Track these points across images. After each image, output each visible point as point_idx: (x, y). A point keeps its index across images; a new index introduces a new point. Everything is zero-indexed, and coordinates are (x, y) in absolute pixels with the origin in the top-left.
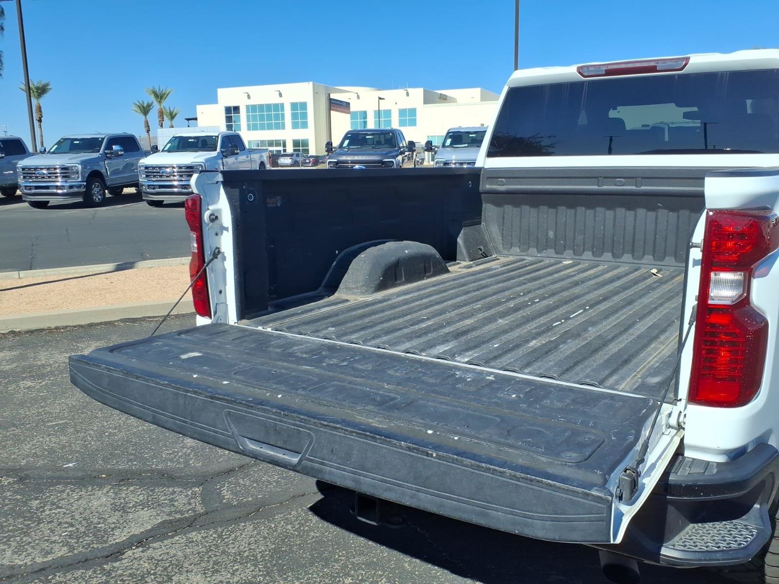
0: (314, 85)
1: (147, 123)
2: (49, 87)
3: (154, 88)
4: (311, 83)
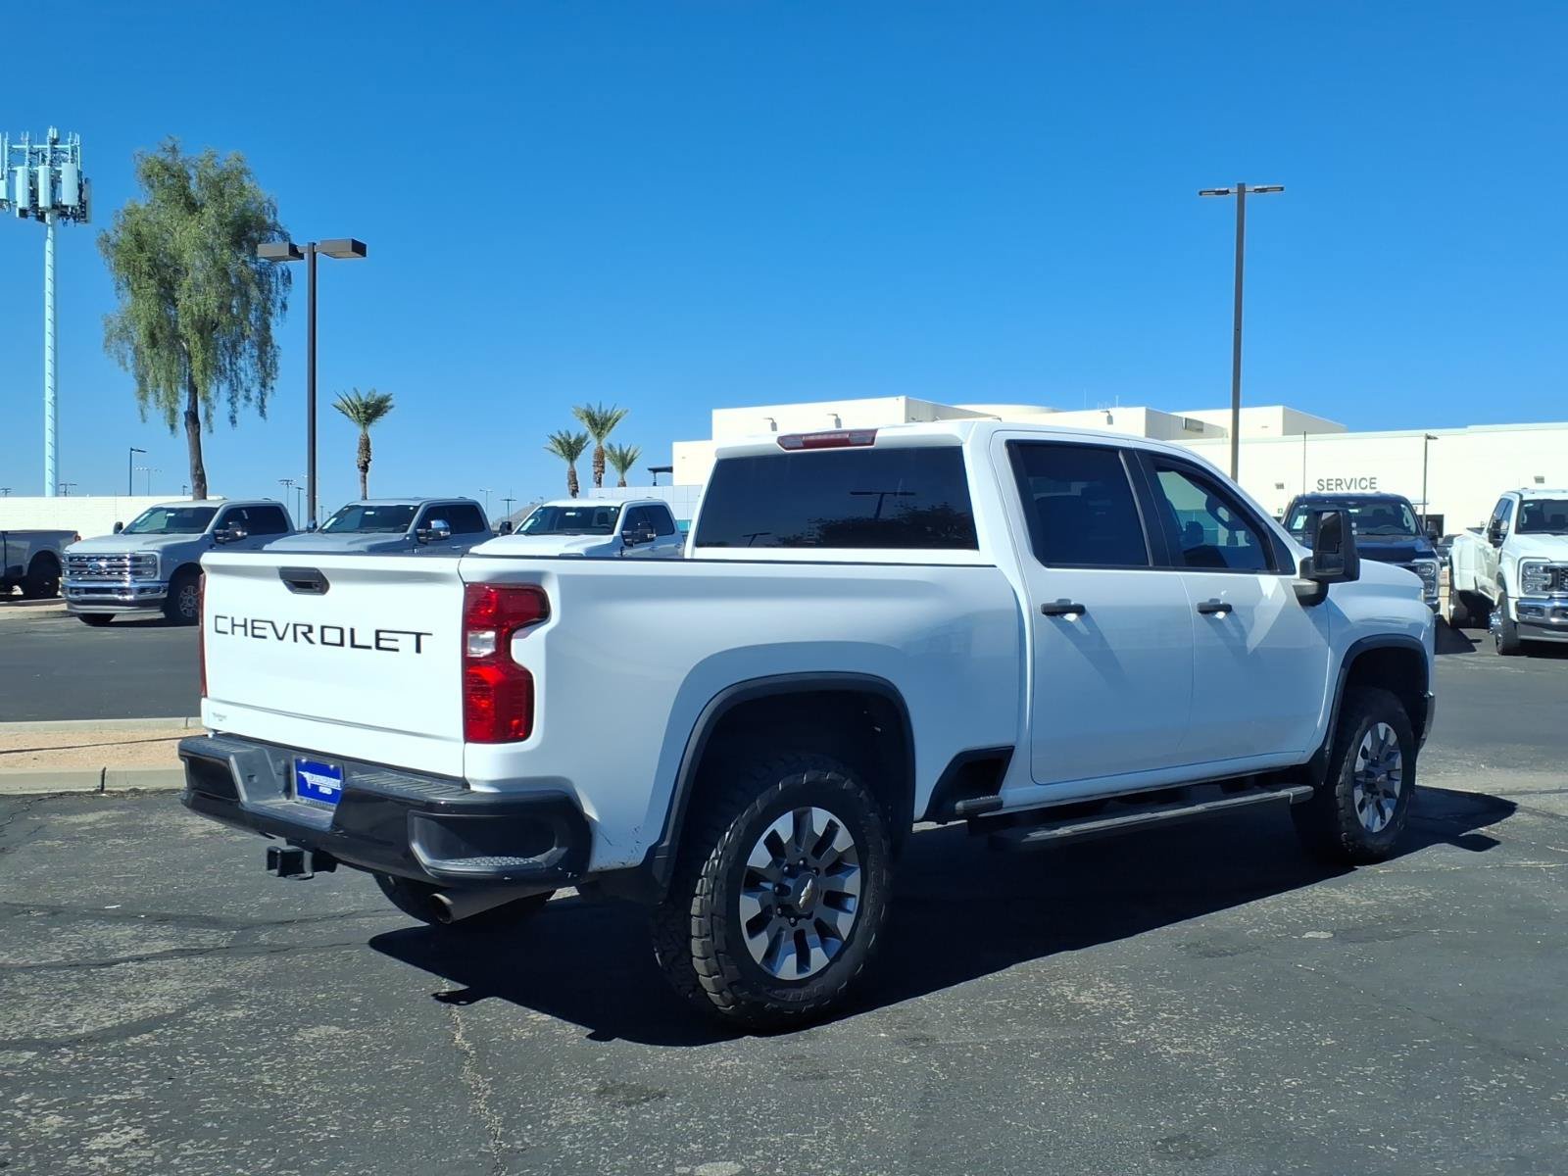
0: (908, 403)
1: (573, 475)
2: (389, 404)
3: (589, 406)
4: (902, 399)
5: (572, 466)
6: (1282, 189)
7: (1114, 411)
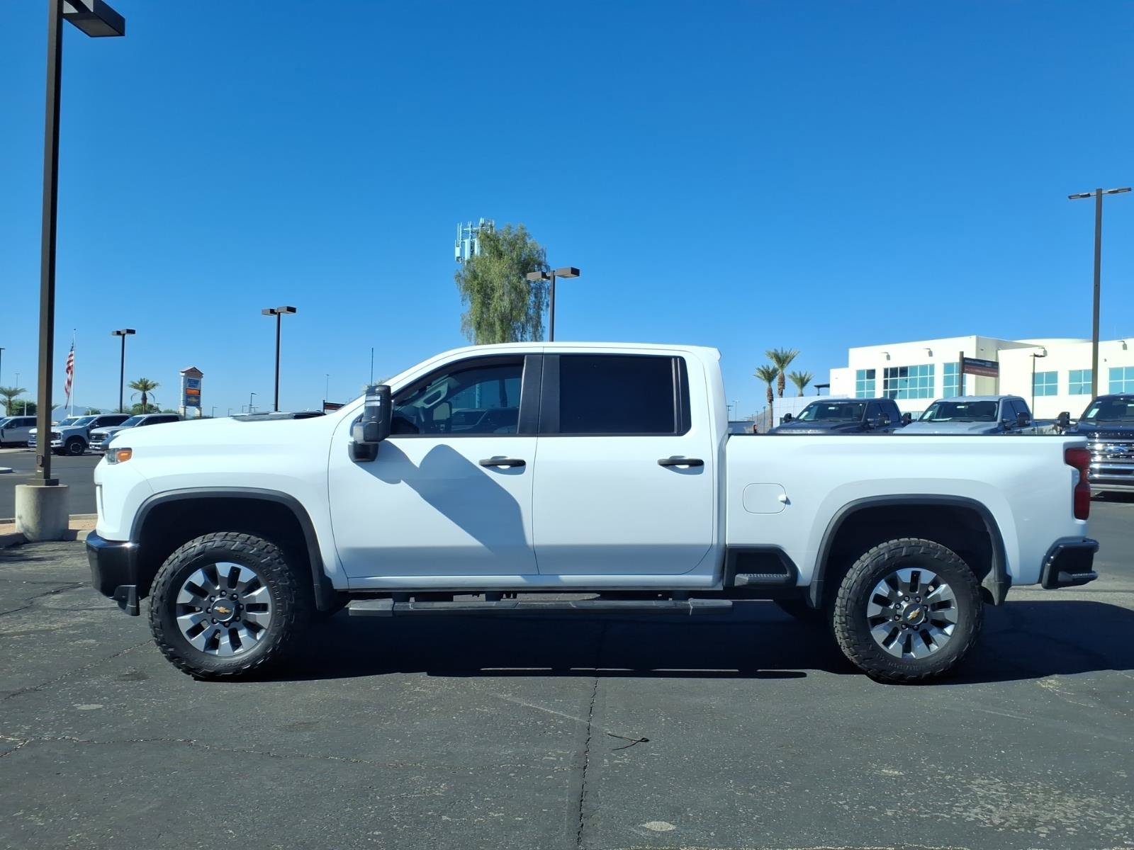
0: (978, 340)
3: (776, 350)
4: (974, 338)
5: (770, 385)
6: (1130, 190)
7: (1128, 341)
